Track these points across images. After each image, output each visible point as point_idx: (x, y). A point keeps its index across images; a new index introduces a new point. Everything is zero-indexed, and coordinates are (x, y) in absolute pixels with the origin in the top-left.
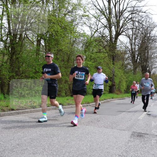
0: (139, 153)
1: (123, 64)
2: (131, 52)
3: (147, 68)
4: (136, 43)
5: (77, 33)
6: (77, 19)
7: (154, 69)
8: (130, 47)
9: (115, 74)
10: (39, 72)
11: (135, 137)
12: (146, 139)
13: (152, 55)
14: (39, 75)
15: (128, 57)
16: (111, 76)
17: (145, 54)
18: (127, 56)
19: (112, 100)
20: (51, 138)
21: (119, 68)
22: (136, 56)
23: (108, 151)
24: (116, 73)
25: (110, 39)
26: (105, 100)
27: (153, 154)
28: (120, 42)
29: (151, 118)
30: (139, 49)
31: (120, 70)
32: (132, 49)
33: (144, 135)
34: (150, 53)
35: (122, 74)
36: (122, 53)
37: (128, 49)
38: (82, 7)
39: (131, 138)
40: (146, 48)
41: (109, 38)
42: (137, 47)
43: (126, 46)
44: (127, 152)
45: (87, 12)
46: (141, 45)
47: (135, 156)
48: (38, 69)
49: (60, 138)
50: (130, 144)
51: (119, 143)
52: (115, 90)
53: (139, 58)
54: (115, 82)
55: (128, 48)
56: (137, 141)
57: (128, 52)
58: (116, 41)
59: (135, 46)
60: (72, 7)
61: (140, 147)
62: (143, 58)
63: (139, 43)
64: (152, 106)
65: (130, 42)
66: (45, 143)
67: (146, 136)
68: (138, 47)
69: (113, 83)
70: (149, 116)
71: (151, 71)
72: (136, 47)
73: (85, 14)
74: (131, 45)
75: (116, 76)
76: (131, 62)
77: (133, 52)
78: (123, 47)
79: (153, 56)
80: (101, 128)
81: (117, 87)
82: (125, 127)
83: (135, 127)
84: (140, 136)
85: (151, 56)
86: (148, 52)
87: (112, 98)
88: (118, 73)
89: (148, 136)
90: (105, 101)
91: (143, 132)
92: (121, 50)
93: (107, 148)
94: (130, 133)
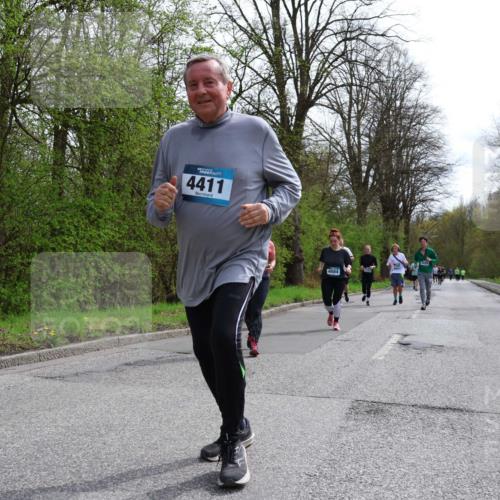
0: (369, 463)
1: (324, 194)
2: (347, 156)
3: (399, 203)
4: (361, 130)
5: (177, 103)
6: (176, 59)
7: (420, 206)
8: (345, 141)
9: (302, 226)
10: (63, 233)
11: (360, 417)
12: (393, 420)
13: (411, 162)
14: (65, 241)
15: (339, 173)
16: (289, 234)
17: (389, 162)
18: (336, 169)
19: (295, 307)
20: (101, 435)
21: (313, 208)
22: (364, 168)
23: (276, 464)
24: (306, 223)
25: (282, 119)
26: (272, 306)
27: (413, 465)
28: (312, 127)
29: (411, 353)
30: (372, 145)
31: (317, 213)
32: (350, 147)
33: (387, 407)
34: (404, 157)
35: (324, 225)
36: (319, 162)
37: (339, 148)
38: (190, 24)
39: (348, 419)
40: (392, 143)
41: (278, 118)
42: (365, 141)
43: (331, 138)
44: (332, 463)
45: (207, 39)
46: (377, 133)
47: (358, 473)
48: (59, 222)
49: (127, 434)
50: (344, 439)
51: (309, 437)
52: (304, 274)
53: (372, 172)
54: (301, 251)
55: (338, 143)
56: (367, 429)
57: (339, 157)
58: (299, 125)
59: (359, 138)
60: (159, 26)
61: (373, 445)
62: (386, 175)
63: (370, 129)
64: (414, 316)
65: (344, 127)
66: (80, 455)
67: (393, 410)
68: (367, 139)
69: (297, 255)
70: (403, 348)
71: (411, 211)
72: (362, 142)
73: (199, 44)
74: (348, 135)
75: (304, 233)
76: (347, 185)
77: (353, 157)
78: (323, 143)
79: (413, 166)
80: (259, 396)
81: (311, 264)
82: (331, 385)
83: (361, 386)
84: (376, 412)
85: (409, 165)
86: (399, 155)
87: (296, 301)
88: (311, 222)
89: (399, 410)
90: (273, 309)
91: (384, 400)
92: (318, 151)
93: (273, 457)
94: (347, 404)
